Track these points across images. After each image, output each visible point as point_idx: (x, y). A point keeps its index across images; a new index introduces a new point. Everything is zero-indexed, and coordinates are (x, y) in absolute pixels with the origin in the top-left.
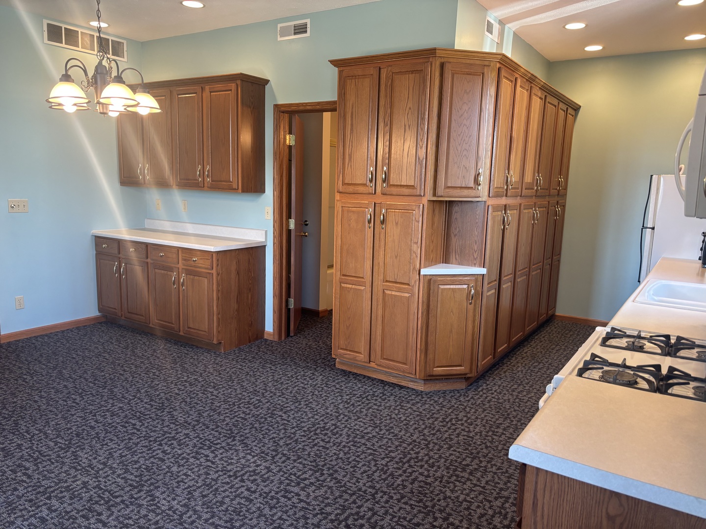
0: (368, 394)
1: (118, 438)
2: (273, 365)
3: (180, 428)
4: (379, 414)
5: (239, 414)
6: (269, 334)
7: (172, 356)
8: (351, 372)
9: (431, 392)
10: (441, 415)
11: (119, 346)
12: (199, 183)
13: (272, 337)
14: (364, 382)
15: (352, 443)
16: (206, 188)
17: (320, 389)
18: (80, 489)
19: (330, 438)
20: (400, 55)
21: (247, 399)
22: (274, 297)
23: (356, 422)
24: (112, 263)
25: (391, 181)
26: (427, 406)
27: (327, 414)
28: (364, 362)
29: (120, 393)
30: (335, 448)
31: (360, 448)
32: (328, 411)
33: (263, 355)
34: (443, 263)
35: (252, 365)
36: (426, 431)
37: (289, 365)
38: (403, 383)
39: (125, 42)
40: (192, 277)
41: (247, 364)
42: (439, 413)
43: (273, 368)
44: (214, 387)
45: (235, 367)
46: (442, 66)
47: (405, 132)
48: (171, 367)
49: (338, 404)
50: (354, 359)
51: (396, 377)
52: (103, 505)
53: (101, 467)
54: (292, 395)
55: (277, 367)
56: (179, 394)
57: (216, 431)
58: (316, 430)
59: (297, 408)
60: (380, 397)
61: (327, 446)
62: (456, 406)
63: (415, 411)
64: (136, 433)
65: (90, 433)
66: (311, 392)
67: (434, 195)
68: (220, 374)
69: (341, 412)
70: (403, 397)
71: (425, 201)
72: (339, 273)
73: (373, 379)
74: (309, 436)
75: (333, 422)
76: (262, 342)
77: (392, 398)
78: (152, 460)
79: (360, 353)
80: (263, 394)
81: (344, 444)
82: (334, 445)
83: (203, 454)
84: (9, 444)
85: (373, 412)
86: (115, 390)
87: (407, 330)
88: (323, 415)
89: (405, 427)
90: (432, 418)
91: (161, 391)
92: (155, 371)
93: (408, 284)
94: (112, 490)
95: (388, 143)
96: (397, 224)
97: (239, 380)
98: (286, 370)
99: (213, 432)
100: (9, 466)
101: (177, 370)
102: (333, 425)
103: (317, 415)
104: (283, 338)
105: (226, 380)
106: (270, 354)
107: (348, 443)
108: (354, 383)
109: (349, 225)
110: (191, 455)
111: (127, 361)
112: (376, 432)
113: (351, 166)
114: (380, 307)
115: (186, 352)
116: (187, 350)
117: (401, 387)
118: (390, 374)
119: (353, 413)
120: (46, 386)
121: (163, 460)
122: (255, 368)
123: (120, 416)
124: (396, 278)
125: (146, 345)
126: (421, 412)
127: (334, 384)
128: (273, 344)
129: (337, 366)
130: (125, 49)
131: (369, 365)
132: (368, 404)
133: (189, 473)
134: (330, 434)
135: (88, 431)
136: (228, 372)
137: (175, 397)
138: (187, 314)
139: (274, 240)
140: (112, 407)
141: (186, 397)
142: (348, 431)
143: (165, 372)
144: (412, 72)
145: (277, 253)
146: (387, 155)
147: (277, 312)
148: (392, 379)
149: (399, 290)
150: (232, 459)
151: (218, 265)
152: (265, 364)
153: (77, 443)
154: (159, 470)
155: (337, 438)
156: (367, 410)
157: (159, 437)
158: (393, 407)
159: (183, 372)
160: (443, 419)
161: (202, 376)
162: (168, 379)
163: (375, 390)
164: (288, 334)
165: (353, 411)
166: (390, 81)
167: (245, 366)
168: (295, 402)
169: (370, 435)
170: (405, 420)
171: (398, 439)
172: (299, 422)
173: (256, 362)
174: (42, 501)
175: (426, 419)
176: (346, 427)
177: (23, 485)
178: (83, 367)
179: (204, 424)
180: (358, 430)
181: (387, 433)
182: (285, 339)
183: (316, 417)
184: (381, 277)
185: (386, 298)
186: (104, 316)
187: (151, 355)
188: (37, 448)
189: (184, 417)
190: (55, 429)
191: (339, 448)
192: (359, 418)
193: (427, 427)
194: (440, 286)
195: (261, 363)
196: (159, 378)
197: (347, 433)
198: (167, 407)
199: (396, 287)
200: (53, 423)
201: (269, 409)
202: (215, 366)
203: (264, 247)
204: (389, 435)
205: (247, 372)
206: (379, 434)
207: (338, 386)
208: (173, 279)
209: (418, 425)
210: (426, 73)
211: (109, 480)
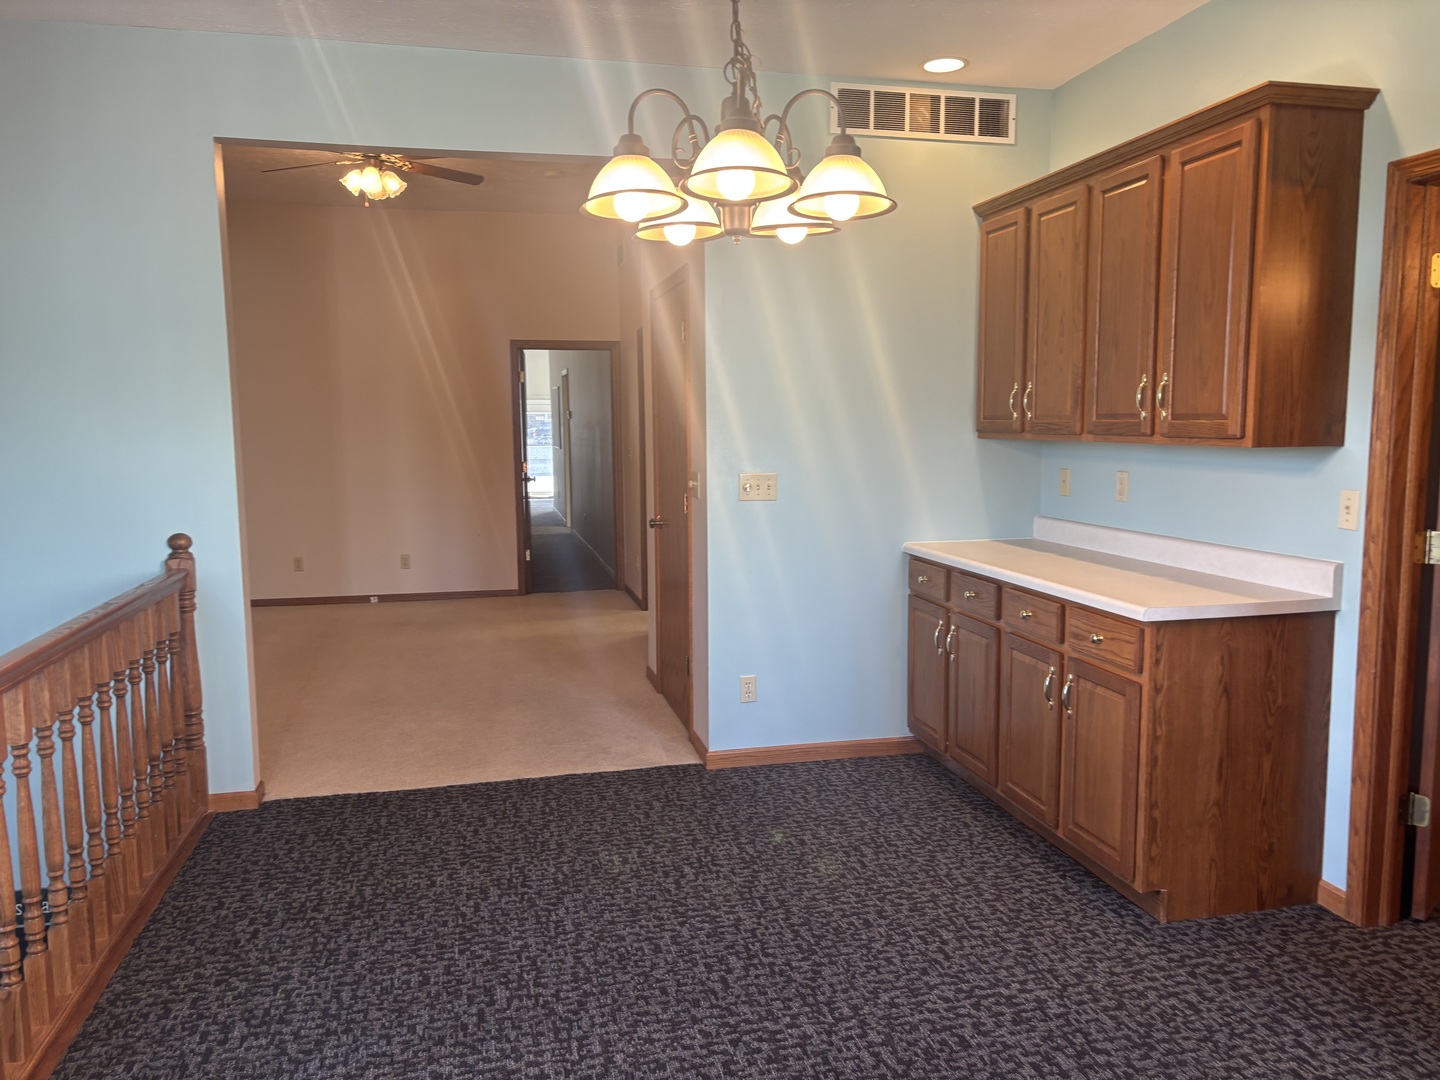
2: (1312, 1028)
6: (1332, 892)
7: (1018, 896)
11: (911, 832)
12: (1139, 424)
13: (1342, 907)
16: (1157, 437)
22: (1354, 780)
24: (934, 619)
29: (831, 985)
33: (1291, 971)
35: (1237, 1005)
37: (1374, 1045)
39: (1012, 98)
40: (1089, 685)
41: (1220, 992)
43: (1308, 1039)
44: (1080, 1055)
45: (1175, 995)
48: (996, 934)
55: (1322, 1041)
56: (970, 1046)
68: (1120, 1006)
76: (1303, 917)
86: (826, 971)
91: (927, 1015)
92: (952, 935)
97: (1170, 1052)
98: (1354, 1065)
101: (1006, 951)
104: (1383, 920)
105: (1128, 1038)
106: (1316, 977)
111: (902, 882)
115: (1059, 893)
116: (1065, 889)
120: (705, 908)
122: (1243, 1020)
125: (971, 842)
128: (1341, 936)
130: (1012, 114)
136: (1147, 1008)
137: (952, 1051)
138: (1074, 786)
139: (1364, 596)
140: (788, 1026)
143: (973, 947)
145: (1373, 640)
147: (1362, 832)
151: (1157, 662)
152: (1283, 1011)
159: (1017, 963)
161: (1061, 997)
162: (968, 975)
164: (1403, 908)
167: (1211, 1000)
173: (1253, 995)
178: (804, 875)
182: (1391, 923)
186: (918, 743)
187: (967, 879)
190: (634, 1055)
195: (1270, 1002)
196: (946, 964)
200: (644, 1032)
202: (1118, 970)
203: (1330, 617)
205: (1209, 1028)
208: (1047, 683)
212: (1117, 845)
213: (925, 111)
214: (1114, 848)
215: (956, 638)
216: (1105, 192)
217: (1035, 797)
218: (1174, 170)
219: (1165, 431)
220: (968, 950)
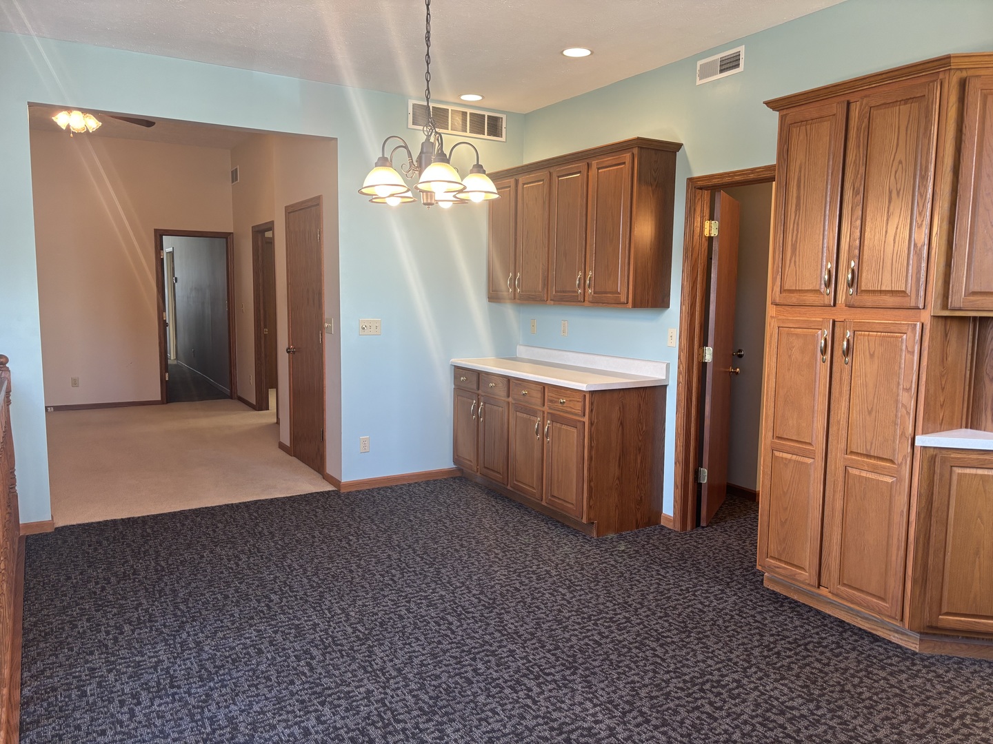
0: (809, 639)
1: (425, 638)
2: (663, 568)
3: (506, 639)
4: (822, 678)
5: (593, 635)
6: (667, 518)
7: (527, 533)
8: (787, 598)
9: (932, 657)
10: (943, 704)
11: (466, 512)
12: (578, 296)
13: (672, 524)
14: (808, 619)
15: (760, 719)
16: (586, 302)
17: (728, 617)
18: (361, 700)
19: (725, 702)
20: (884, 76)
21: (611, 614)
22: (675, 463)
23: (776, 684)
24: (470, 401)
25: (863, 284)
26: (919, 681)
27: (730, 660)
28: (809, 584)
29: (447, 576)
30: (728, 720)
31: (772, 731)
32: (732, 656)
33: (652, 550)
34: (966, 427)
35: (632, 563)
36: (906, 728)
37: (688, 571)
38: (880, 633)
39: (504, 117)
40: (558, 425)
41: (624, 560)
42: (941, 698)
43: (662, 572)
44: (569, 588)
45: (606, 563)
46: (963, 84)
47: (890, 202)
48: (521, 548)
49: (751, 648)
50: (793, 577)
51: (866, 619)
52: (379, 728)
53: (394, 673)
54: (680, 619)
55: (668, 572)
56: (520, 590)
57: (553, 655)
58: (704, 683)
59: (683, 641)
60: (832, 650)
61: (716, 715)
62: (979, 691)
63: (892, 686)
64: (448, 636)
65: (396, 625)
66: (712, 619)
67: (945, 306)
68: (583, 569)
69: (754, 661)
70: (875, 657)
71: (926, 317)
72: (770, 434)
73: (825, 616)
74: (690, 691)
75: (736, 676)
76: (655, 530)
77: (853, 655)
78: (457, 678)
79: (803, 569)
80: (636, 610)
81: (745, 717)
82: (729, 715)
83: (525, 685)
84: (306, 621)
85: (812, 673)
86: (443, 571)
87: (888, 541)
88: (723, 661)
89: (865, 711)
90: (925, 705)
91: (497, 581)
92: (499, 551)
93: (892, 461)
94: (396, 710)
95: (859, 222)
96: (872, 356)
97: (606, 582)
98: (681, 578)
99: (548, 655)
100: (295, 650)
101: (527, 555)
102: (735, 680)
103: (712, 658)
104: (689, 528)
105: (588, 580)
106: (663, 551)
107: (752, 717)
108: (789, 617)
109: (790, 356)
110: (509, 683)
111: (468, 533)
112: (809, 709)
113: (795, 262)
114: (839, 495)
115: (546, 530)
116: (549, 528)
117: (876, 639)
118: (858, 614)
119: (774, 668)
120: (368, 552)
121: (470, 682)
122: (635, 568)
123: (437, 608)
124: (869, 448)
125: (498, 513)
126: (904, 691)
127: (753, 612)
128: (672, 535)
129: (766, 584)
130: (504, 125)
131: (817, 591)
132: (805, 658)
133: (499, 709)
134: (725, 696)
135: (395, 621)
136: (594, 568)
137: (512, 593)
138: (551, 477)
139: (679, 378)
140: (432, 593)
141: (526, 596)
142: (758, 696)
143: (511, 555)
144: (906, 101)
145: (683, 397)
146: (858, 242)
147: (680, 487)
148: (861, 622)
149: (874, 470)
150: (563, 702)
151: (592, 410)
152: (651, 564)
153: (377, 635)
154: (462, 696)
155: (735, 705)
156: (800, 667)
157: (475, 648)
158: (852, 671)
159: (534, 558)
160: (947, 710)
161: (557, 569)
162: (512, 565)
163: (824, 636)
164: (697, 523)
165: (775, 664)
166: (866, 120)
167: (621, 563)
168: (681, 632)
169: (795, 713)
170: (870, 698)
171: (848, 730)
172: (679, 665)
173: (638, 559)
174: (314, 705)
175: (910, 705)
176: (756, 688)
177: (301, 679)
178: (417, 534)
179: (540, 641)
180: (777, 699)
181: (829, 716)
182: (692, 529)
183: (710, 662)
184: (842, 446)
185: (851, 481)
186: (459, 470)
187: (500, 528)
188: (333, 632)
189: (516, 624)
190: (359, 611)
191: (736, 722)
192: (783, 678)
193: (909, 720)
194: (954, 469)
196: (500, 562)
197: (756, 700)
198: (498, 605)
199: (868, 464)
200: (360, 603)
201: (638, 635)
202: (579, 556)
203: (664, 388)
204: (832, 719)
205: (621, 573)
206: (813, 714)
207: (759, 618)
208: (536, 427)
209: (893, 712)
210: (931, 100)
211: (398, 696)
212: (574, 502)
213: (459, 119)
214: (572, 504)
215: (484, 410)
216: (559, 177)
217: (530, 486)
218: (593, 171)
219: (591, 299)
220: (509, 556)
